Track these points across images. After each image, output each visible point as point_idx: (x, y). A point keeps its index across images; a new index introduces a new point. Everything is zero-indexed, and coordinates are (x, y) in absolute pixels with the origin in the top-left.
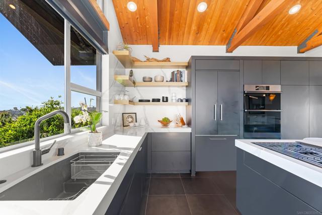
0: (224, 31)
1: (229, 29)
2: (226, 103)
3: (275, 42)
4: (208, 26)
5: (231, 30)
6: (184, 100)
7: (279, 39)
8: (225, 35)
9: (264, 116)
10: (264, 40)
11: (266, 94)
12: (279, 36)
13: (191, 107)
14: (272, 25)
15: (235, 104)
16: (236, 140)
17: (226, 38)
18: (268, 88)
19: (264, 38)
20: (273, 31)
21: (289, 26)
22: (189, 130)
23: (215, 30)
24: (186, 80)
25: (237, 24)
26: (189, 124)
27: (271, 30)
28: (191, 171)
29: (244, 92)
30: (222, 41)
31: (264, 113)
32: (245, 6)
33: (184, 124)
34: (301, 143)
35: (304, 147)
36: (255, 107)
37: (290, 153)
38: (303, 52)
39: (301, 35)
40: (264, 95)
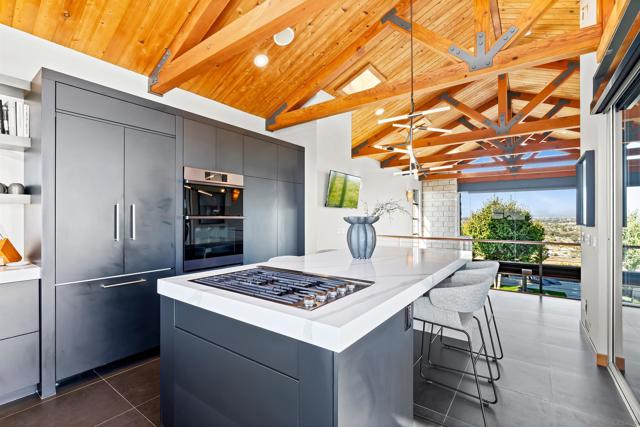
0: (142, 42)
1: (155, 44)
2: (144, 202)
3: (237, 101)
4: (98, 12)
5: (159, 48)
6: (16, 190)
7: (243, 99)
8: (144, 51)
9: (223, 227)
10: (221, 93)
11: (224, 188)
12: (242, 94)
13: (38, 208)
14: (232, 71)
15: (166, 203)
16: (159, 281)
17: (148, 62)
18: (224, 178)
19: (221, 89)
20: (232, 83)
21: (255, 84)
22: (35, 273)
23: (120, 31)
24: (23, 132)
25: (170, 40)
26: (34, 257)
27: (230, 80)
28: (39, 386)
29: (184, 181)
30: (138, 64)
31: (222, 221)
32: (187, 14)
33: (17, 258)
34: (263, 268)
35: (265, 273)
36: (208, 211)
37: (245, 288)
38: (272, 131)
39: (269, 104)
40: (223, 191)
